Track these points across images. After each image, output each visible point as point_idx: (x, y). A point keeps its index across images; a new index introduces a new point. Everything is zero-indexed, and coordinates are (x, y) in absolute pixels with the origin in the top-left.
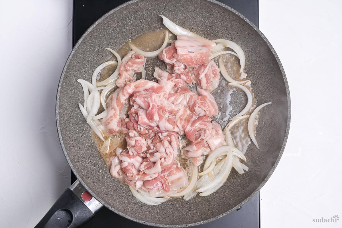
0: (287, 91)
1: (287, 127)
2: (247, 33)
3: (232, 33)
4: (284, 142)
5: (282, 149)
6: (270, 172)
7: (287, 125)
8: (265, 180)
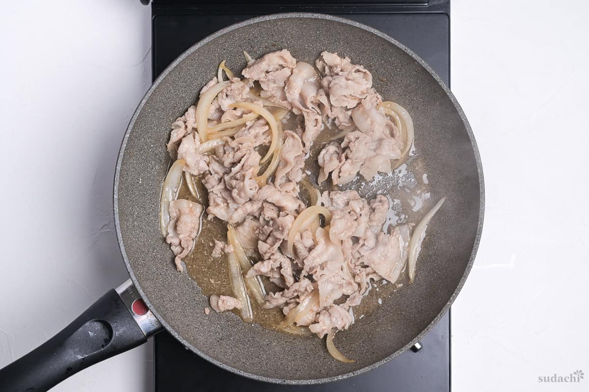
0: (481, 206)
1: (469, 262)
2: (438, 103)
3: (415, 98)
4: (460, 284)
5: (454, 295)
6: (429, 326)
7: (471, 259)
8: (419, 336)
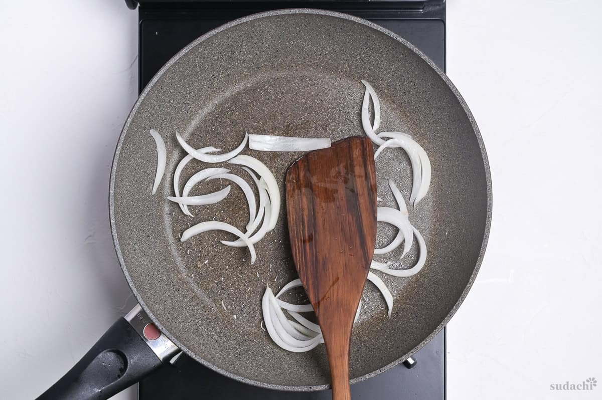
0: (488, 182)
2: (429, 84)
4: (477, 264)
5: (472, 276)
7: (485, 237)
